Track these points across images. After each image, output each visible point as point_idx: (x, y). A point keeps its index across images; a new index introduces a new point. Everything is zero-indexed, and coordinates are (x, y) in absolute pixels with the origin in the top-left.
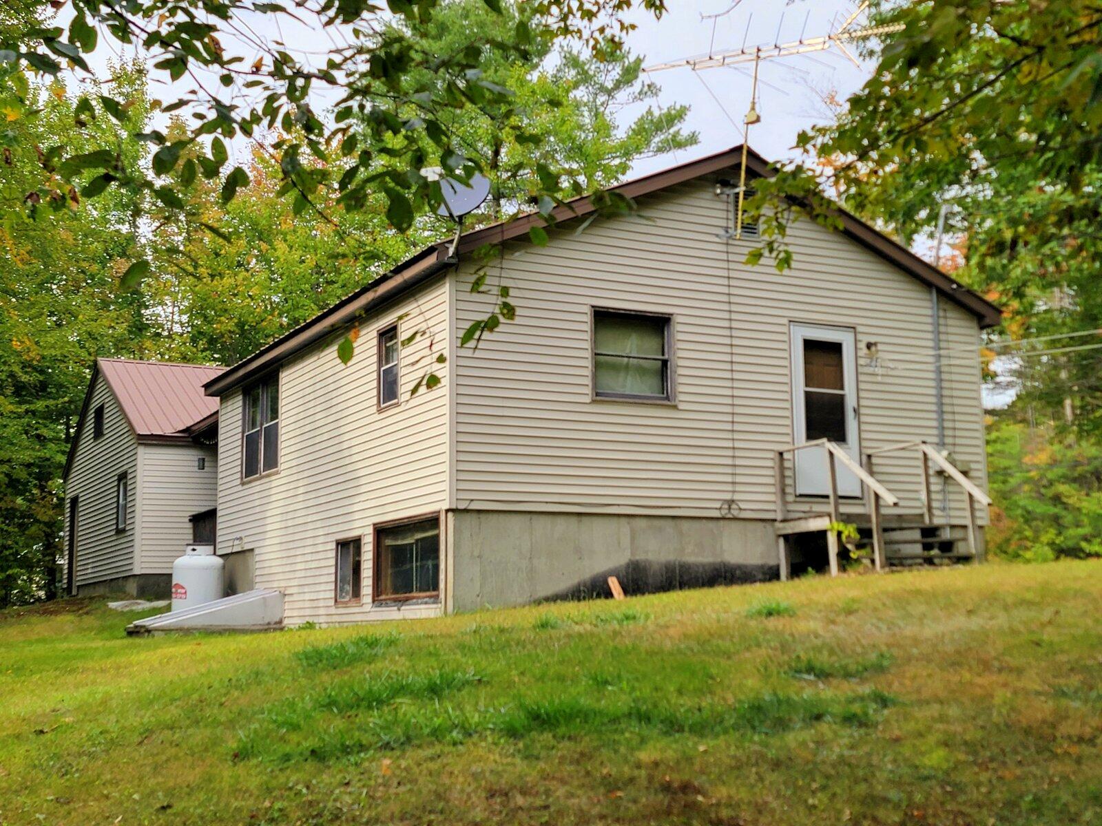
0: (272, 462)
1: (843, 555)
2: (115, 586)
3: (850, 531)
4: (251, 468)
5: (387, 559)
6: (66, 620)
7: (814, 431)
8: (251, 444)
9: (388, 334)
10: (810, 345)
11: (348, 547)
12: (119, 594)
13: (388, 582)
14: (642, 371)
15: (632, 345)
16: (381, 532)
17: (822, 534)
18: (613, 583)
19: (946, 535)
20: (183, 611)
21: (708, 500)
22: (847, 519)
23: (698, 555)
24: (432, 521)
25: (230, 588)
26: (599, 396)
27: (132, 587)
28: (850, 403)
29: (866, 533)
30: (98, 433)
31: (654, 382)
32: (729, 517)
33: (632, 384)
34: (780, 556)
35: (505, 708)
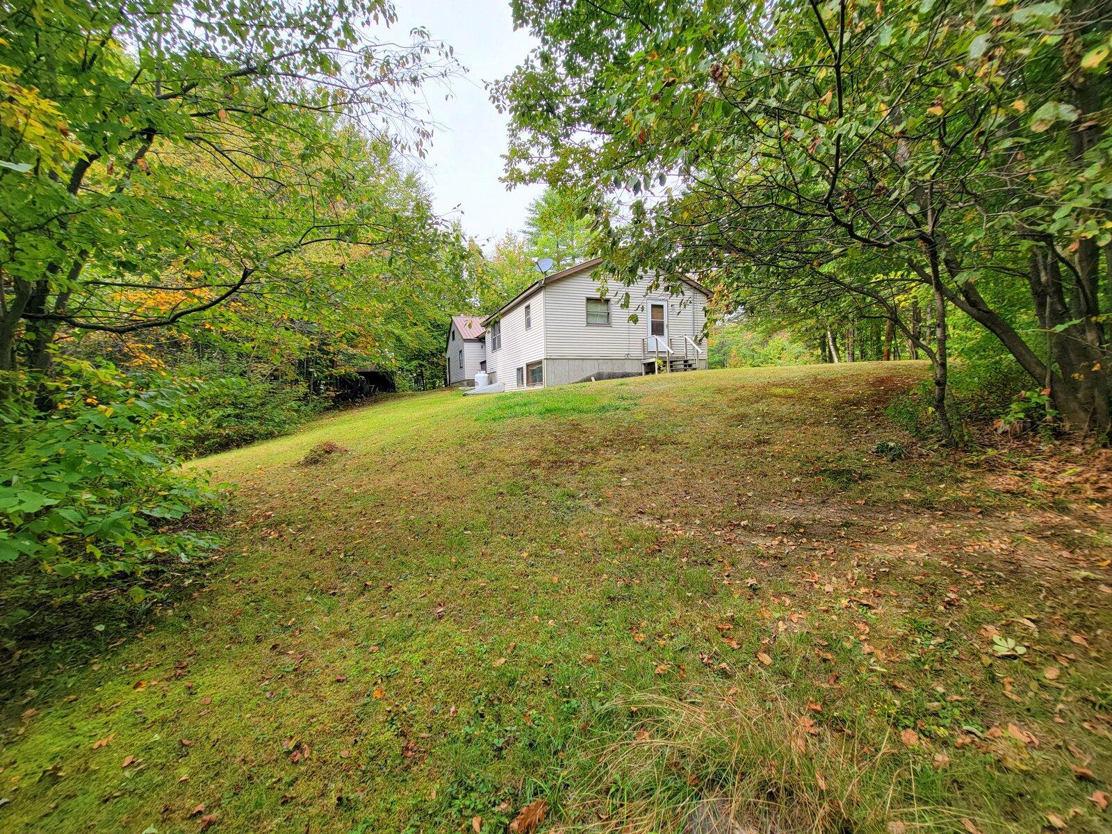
0: (500, 346)
1: (659, 369)
2: (461, 383)
3: (660, 362)
4: (494, 348)
5: (530, 373)
6: (447, 392)
7: (653, 333)
8: (494, 341)
9: (528, 307)
10: (653, 306)
11: (520, 370)
12: (463, 385)
13: (530, 380)
14: (602, 316)
15: (600, 308)
16: (528, 365)
17: (653, 363)
18: (593, 379)
19: (690, 362)
20: (477, 389)
21: (621, 353)
22: (660, 358)
23: (617, 370)
24: (540, 362)
25: (491, 383)
26: (588, 324)
27: (465, 383)
28: (665, 323)
29: (665, 362)
30: (454, 339)
31: (606, 319)
32: (627, 358)
33: (599, 320)
34: (643, 370)
35: (541, 408)
